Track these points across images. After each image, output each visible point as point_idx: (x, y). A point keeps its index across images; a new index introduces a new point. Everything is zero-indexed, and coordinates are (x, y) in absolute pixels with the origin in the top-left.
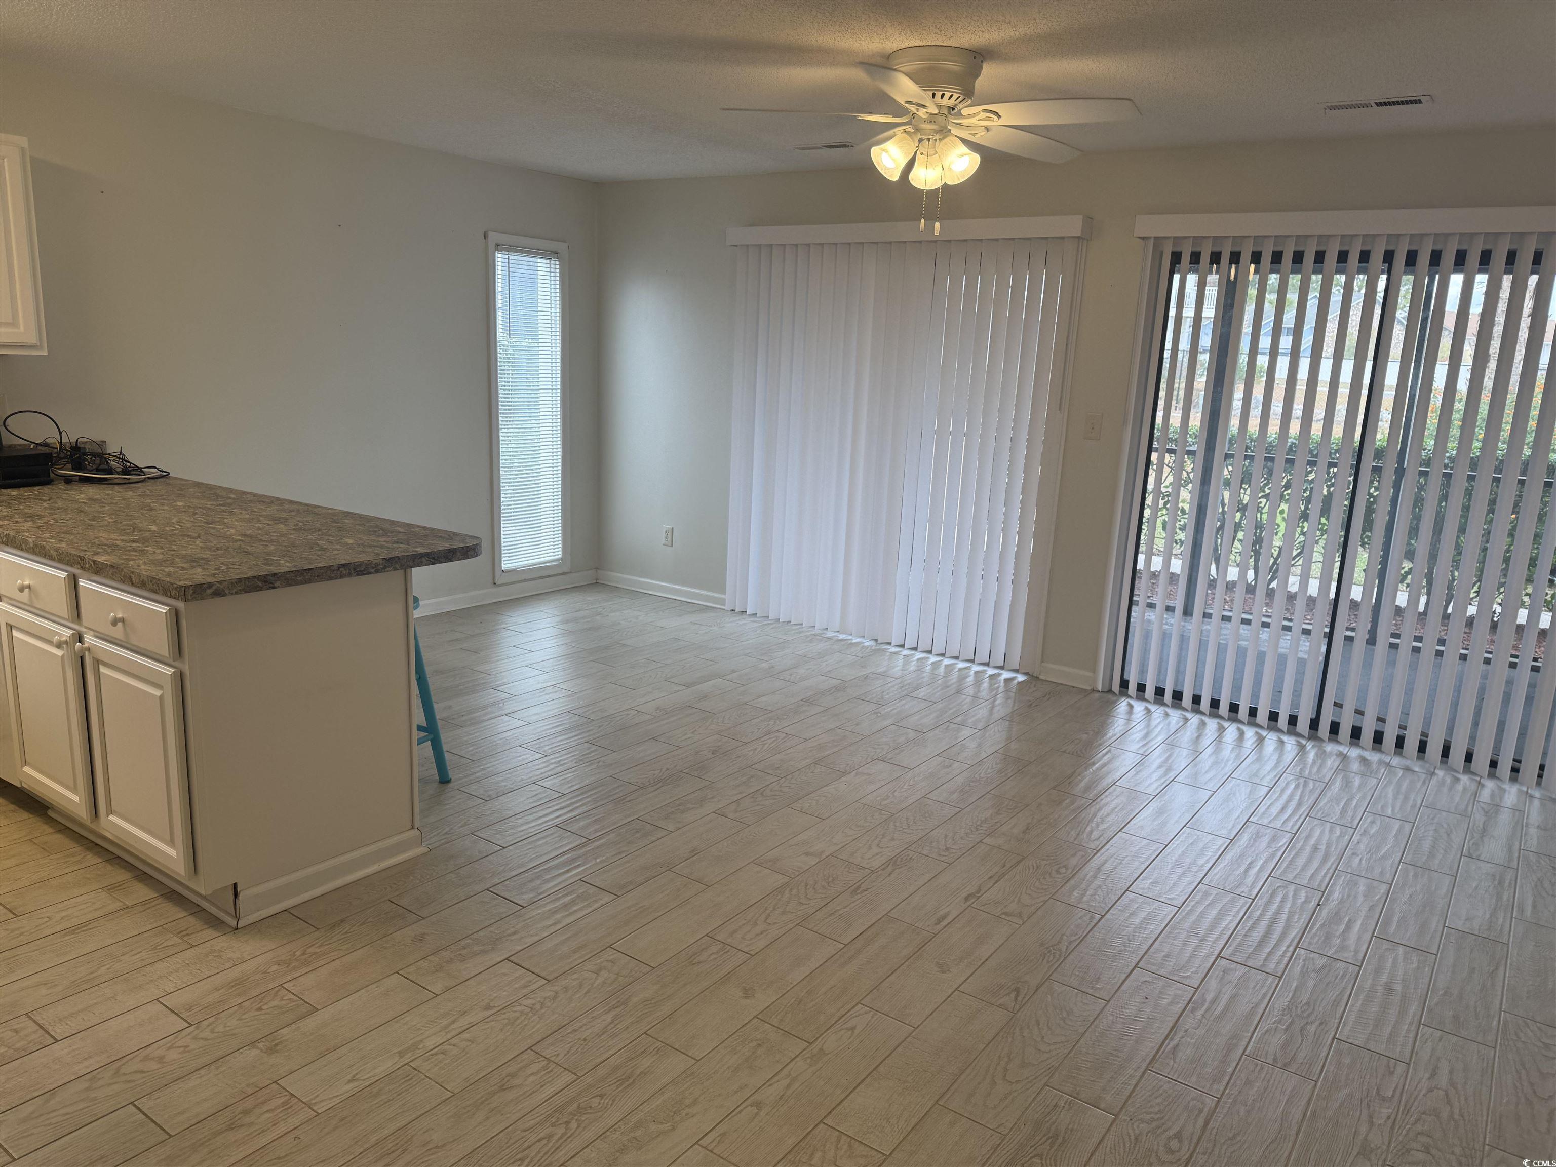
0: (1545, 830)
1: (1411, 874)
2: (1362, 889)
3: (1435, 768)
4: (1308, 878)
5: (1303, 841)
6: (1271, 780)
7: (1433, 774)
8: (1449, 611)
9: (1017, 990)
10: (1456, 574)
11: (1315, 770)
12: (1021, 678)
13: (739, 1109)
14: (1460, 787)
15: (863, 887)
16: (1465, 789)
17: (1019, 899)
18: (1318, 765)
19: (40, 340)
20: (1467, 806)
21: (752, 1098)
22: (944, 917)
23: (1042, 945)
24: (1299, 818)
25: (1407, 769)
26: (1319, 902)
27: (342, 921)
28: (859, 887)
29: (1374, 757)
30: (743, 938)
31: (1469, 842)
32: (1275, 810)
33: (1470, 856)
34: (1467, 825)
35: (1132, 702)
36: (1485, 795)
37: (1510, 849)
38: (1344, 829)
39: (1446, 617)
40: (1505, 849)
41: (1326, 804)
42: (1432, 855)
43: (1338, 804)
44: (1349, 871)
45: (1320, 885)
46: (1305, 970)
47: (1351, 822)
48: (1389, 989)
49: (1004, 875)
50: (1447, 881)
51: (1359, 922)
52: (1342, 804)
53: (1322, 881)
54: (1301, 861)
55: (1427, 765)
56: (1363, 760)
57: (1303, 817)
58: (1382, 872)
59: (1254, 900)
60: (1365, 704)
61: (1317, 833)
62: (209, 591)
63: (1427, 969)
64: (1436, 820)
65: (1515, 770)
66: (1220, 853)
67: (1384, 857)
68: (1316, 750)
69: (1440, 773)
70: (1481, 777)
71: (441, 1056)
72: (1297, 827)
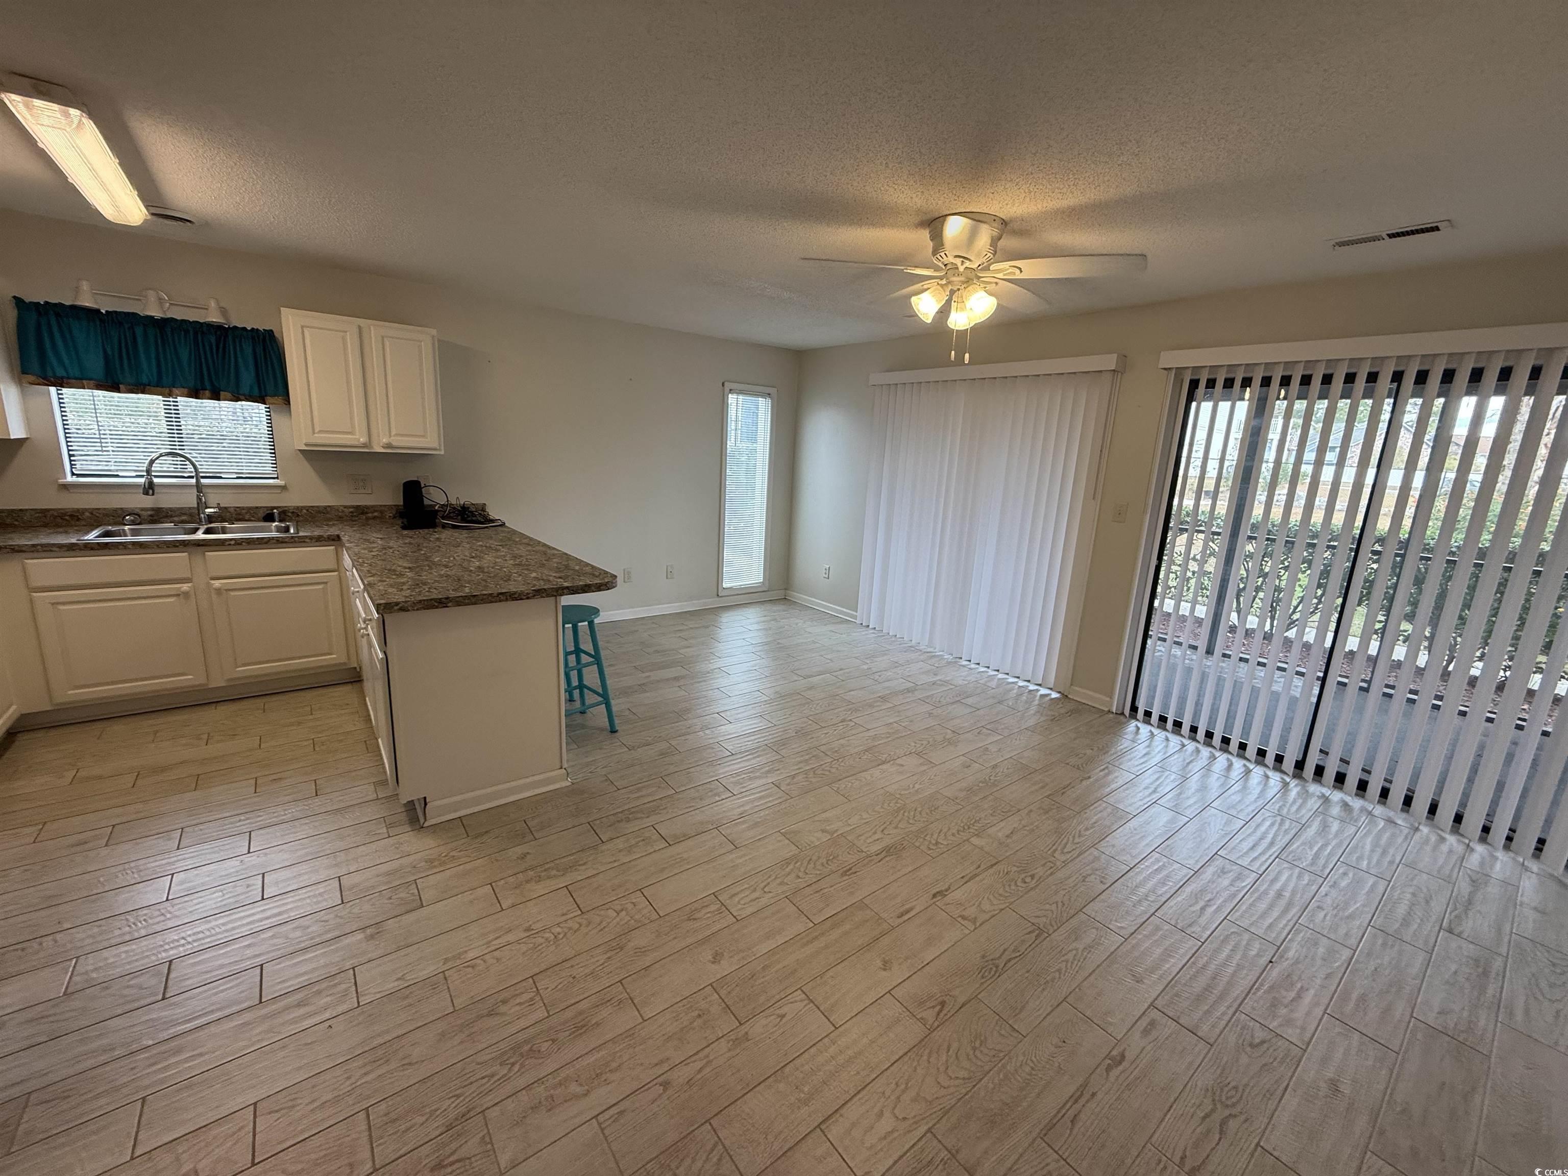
0: (1543, 913)
1: (1380, 942)
2: (1321, 950)
3: (1420, 824)
4: (1265, 927)
5: (1268, 883)
6: (1248, 815)
7: (1417, 829)
8: (1451, 668)
9: (943, 1004)
10: (1459, 639)
11: (1294, 808)
12: (1055, 695)
13: (649, 1085)
14: (1445, 848)
15: (853, 870)
16: (1451, 851)
17: (980, 903)
18: (1298, 804)
19: (440, 445)
20: (1452, 870)
21: (665, 1075)
22: (907, 912)
23: (983, 957)
24: (1268, 859)
25: (1390, 821)
26: (1273, 957)
27: (486, 832)
28: (850, 869)
29: (1357, 804)
30: (739, 902)
31: (1450, 913)
32: (1246, 846)
33: (1450, 931)
34: (1449, 892)
35: (1139, 725)
36: (1474, 860)
37: (1499, 931)
38: (1313, 877)
39: (1446, 675)
40: (1493, 930)
41: (1298, 847)
42: (1406, 922)
43: (1311, 848)
44: (1311, 926)
45: (1276, 938)
46: (1240, 1042)
47: (1322, 871)
48: (1334, 1086)
49: (976, 875)
50: (1421, 957)
51: (1312, 992)
52: (1316, 849)
53: (1280, 933)
54: (1262, 906)
55: (1412, 819)
56: (1346, 805)
57: (1273, 858)
58: (1346, 934)
59: (1203, 943)
60: (1351, 753)
61: (1284, 878)
62: (396, 608)
63: (1384, 1072)
64: (1415, 882)
65: (1509, 839)
66: (1181, 883)
67: (1351, 917)
68: (1299, 788)
69: (1425, 830)
70: (1470, 841)
71: (470, 969)
72: (1264, 868)
